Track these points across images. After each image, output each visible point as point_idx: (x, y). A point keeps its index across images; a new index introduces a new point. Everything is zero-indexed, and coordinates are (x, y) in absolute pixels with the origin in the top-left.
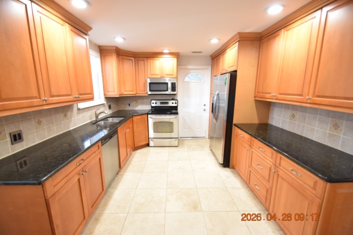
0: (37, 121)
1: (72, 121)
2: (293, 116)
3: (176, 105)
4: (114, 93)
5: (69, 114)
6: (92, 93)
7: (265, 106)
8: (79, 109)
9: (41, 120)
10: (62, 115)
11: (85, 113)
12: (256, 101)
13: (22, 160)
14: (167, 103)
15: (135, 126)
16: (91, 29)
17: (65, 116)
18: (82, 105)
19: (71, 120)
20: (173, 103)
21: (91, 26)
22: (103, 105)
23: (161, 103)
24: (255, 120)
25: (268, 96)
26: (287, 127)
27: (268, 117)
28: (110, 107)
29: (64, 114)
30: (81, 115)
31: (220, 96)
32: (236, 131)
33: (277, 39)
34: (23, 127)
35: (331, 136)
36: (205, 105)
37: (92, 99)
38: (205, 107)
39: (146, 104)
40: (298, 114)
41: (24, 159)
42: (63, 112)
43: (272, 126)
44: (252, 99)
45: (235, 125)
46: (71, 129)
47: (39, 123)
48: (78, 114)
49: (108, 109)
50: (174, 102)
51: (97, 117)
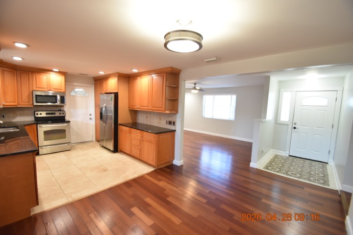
2: (147, 117)
3: (64, 115)
7: (134, 112)
12: (130, 110)
20: (60, 114)
23: (47, 114)
24: (130, 121)
25: (135, 107)
26: (145, 123)
27: (136, 119)
31: (107, 108)
32: (121, 128)
33: (137, 80)
35: (159, 123)
36: (90, 115)
38: (91, 117)
40: (149, 116)
43: (138, 123)
44: (127, 109)
45: (120, 124)
50: (61, 112)
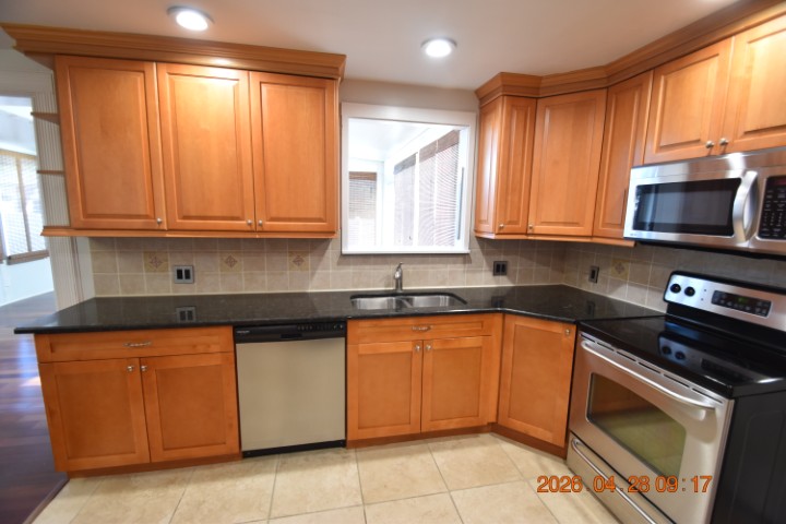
0: (225, 258)
1: (316, 276)
9: (236, 258)
10: (289, 260)
11: (367, 267)
13: (187, 309)
16: (342, 57)
17: (298, 261)
19: (313, 274)
22: (461, 259)
28: (499, 270)
29: (294, 258)
30: (350, 270)
34: (198, 263)
41: (190, 309)
42: (291, 253)
46: (309, 291)
47: (231, 262)
48: (339, 264)
49: (488, 274)
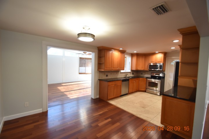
3: (164, 76)
4: (134, 69)
5: (118, 73)
6: (124, 68)
8: (121, 72)
11: (123, 74)
14: (159, 75)
15: (140, 82)
17: (117, 73)
18: (122, 71)
19: (118, 75)
20: (162, 75)
21: (126, 50)
23: (156, 74)
28: (133, 74)
30: (121, 74)
34: (108, 74)
37: (124, 70)
39: (149, 74)
47: (111, 74)
49: (132, 75)
51: (126, 76)
